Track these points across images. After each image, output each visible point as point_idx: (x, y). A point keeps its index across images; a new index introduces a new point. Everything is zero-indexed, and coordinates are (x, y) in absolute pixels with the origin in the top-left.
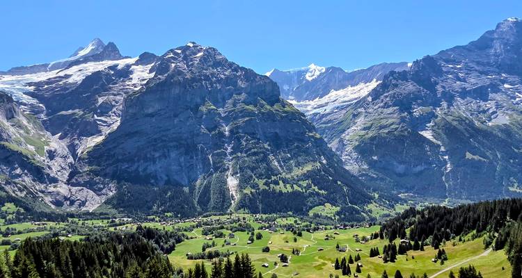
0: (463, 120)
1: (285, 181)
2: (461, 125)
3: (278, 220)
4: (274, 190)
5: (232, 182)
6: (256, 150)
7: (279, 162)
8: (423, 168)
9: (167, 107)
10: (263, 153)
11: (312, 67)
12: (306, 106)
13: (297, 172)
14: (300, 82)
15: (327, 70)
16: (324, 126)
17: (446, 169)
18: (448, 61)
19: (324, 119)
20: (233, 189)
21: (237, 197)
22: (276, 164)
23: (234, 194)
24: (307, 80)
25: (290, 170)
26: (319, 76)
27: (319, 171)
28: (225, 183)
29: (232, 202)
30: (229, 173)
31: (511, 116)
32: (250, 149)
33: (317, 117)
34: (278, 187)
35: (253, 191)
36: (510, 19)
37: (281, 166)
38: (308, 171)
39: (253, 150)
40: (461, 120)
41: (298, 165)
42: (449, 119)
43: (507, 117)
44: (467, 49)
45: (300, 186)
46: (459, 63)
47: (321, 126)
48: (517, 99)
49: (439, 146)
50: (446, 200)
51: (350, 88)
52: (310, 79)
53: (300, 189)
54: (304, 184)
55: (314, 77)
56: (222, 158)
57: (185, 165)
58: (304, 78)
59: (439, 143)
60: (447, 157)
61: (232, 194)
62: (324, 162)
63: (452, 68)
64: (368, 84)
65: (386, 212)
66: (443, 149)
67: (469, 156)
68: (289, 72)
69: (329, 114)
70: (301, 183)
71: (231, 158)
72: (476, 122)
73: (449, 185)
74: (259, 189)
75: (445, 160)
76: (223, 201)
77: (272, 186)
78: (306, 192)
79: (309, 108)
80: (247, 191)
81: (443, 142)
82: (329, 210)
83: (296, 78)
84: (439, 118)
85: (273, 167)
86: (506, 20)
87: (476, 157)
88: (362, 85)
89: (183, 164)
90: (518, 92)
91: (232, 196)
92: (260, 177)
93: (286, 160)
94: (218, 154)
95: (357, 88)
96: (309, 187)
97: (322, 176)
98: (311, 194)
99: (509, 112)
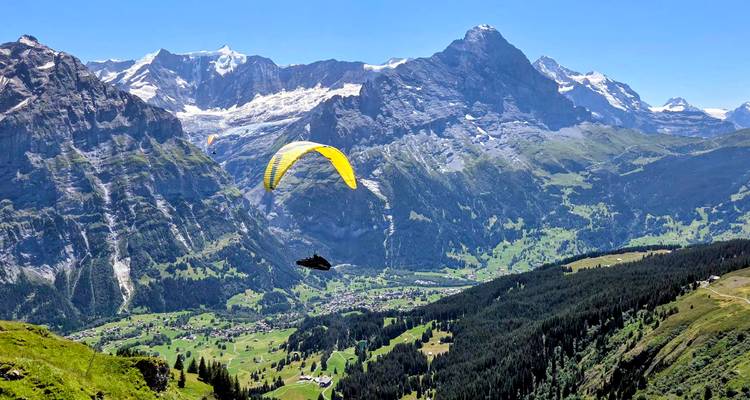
0: (414, 167)
1: (194, 263)
2: (411, 172)
3: (192, 320)
4: (181, 279)
5: (121, 270)
6: (152, 222)
7: (185, 236)
8: (364, 231)
9: (9, 163)
10: (163, 225)
11: (226, 51)
12: (218, 119)
13: (211, 248)
14: (205, 75)
15: (250, 59)
16: (245, 158)
17: (388, 232)
18: (407, 80)
19: (245, 147)
20: (123, 280)
21: (130, 290)
22: (182, 239)
23: (126, 287)
24: (217, 74)
25: (201, 247)
26: (236, 69)
27: (239, 246)
28: (112, 271)
29: (124, 297)
30: (115, 257)
31: (466, 159)
32: (143, 222)
33: (234, 142)
34: (186, 272)
35: (152, 280)
36: (480, 26)
37: (188, 242)
38: (225, 248)
39: (148, 223)
40: (412, 167)
41: (212, 238)
42: (399, 165)
43: (463, 162)
44: (431, 64)
45: (214, 269)
46: (419, 83)
47: (240, 157)
48: (478, 136)
49: (384, 203)
50: (385, 270)
51: (284, 94)
52: (222, 72)
53: (213, 274)
54: (220, 265)
55: (229, 70)
56: (102, 236)
57: (47, 250)
58: (213, 70)
59: (385, 198)
60: (390, 217)
61: (123, 288)
62: (245, 230)
63: (410, 90)
64: (311, 90)
65: (315, 294)
66: (387, 207)
67: (413, 216)
68: (187, 57)
69: (252, 138)
70: (215, 264)
71: (116, 235)
72: (428, 168)
73: (390, 252)
74: (160, 278)
75: (388, 221)
76: (111, 299)
77: (178, 271)
78: (222, 278)
79: (222, 124)
80: (145, 282)
81: (388, 197)
82: (250, 298)
83: (198, 67)
84: (387, 164)
85: (177, 244)
86: (477, 28)
87: (421, 217)
88: (300, 91)
89: (43, 248)
90: (481, 127)
91: (123, 290)
92: (160, 259)
93: (194, 232)
94: (96, 230)
95: (293, 95)
96: (226, 269)
97: (242, 254)
98: (229, 280)
99: (466, 154)
